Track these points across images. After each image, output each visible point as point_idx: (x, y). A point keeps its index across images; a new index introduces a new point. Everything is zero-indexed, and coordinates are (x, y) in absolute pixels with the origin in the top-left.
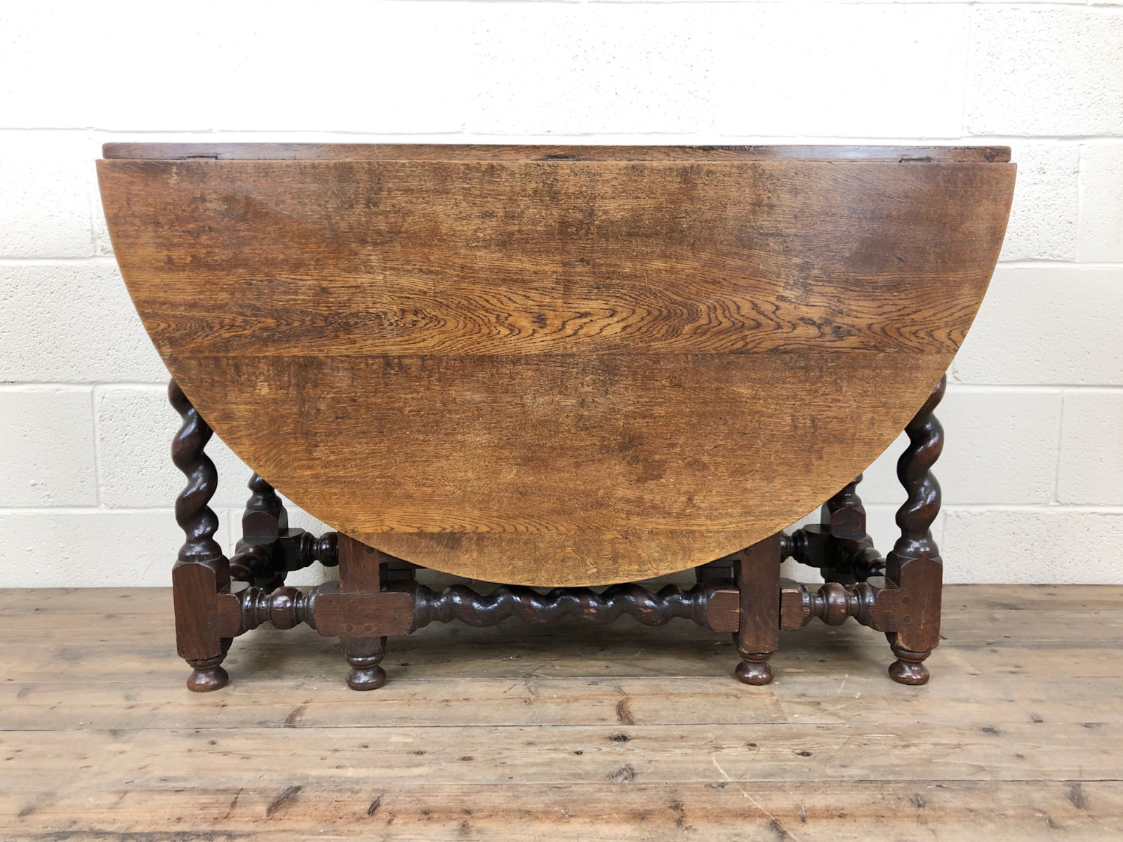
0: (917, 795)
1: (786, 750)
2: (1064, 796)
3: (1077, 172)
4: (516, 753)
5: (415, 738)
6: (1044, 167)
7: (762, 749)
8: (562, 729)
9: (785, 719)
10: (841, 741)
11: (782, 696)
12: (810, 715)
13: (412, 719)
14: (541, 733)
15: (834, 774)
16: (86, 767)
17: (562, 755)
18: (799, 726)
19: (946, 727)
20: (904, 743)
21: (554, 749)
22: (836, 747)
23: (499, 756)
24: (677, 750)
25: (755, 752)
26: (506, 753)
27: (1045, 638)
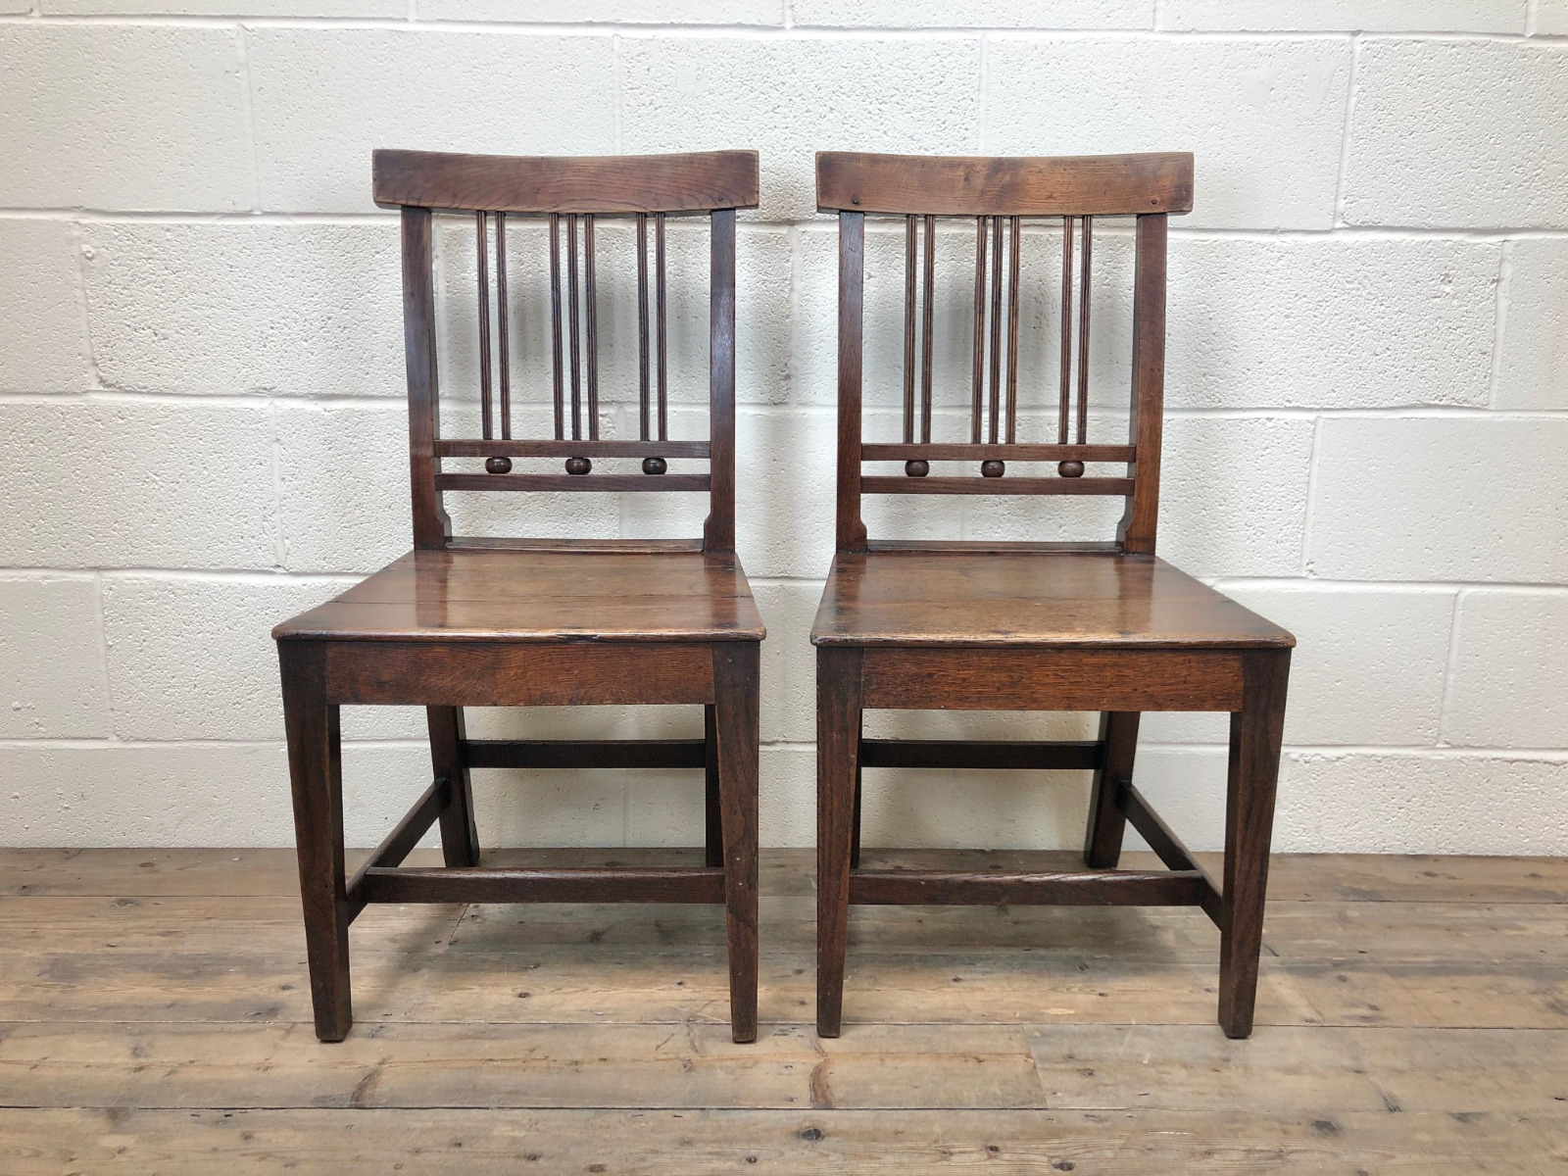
1: (1040, 1161)
3: (1498, 281)
4: (665, 1159)
5: (528, 1131)
7: (1007, 1156)
8: (734, 1114)
9: (1043, 1100)
10: (1119, 1142)
11: (1043, 1059)
12: (1079, 1094)
13: (526, 1094)
14: (701, 1123)
17: (729, 1165)
18: (1062, 1115)
19: (1265, 1119)
20: (1205, 1148)
21: (718, 1154)
22: (1110, 1154)
23: (643, 1164)
24: (889, 1159)
25: (995, 1161)
26: (651, 1159)
27: (1416, 955)
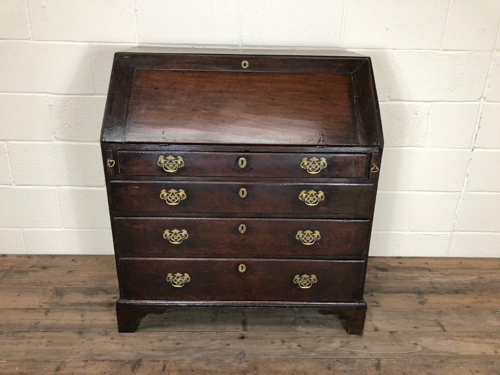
0: (330, 364)
2: (374, 365)
6: (417, 112)
15: (306, 355)
16: (73, 349)
